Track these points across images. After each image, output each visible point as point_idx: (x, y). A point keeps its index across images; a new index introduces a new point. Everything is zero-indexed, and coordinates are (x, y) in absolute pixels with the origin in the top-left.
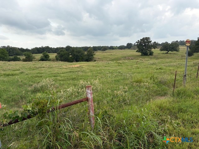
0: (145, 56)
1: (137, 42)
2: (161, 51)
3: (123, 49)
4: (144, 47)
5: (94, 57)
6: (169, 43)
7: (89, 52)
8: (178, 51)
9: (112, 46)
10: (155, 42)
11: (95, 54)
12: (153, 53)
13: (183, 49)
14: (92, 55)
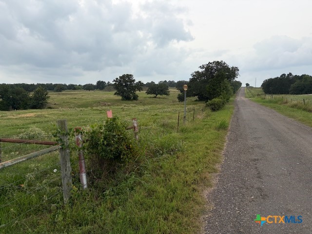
0: (127, 102)
1: (114, 81)
2: (148, 94)
3: (92, 89)
4: (126, 88)
5: (48, 101)
6: (156, 83)
7: (37, 92)
8: (168, 95)
9: (72, 85)
10: (140, 82)
11: (48, 97)
12: (138, 96)
13: (174, 92)
14: (44, 99)
